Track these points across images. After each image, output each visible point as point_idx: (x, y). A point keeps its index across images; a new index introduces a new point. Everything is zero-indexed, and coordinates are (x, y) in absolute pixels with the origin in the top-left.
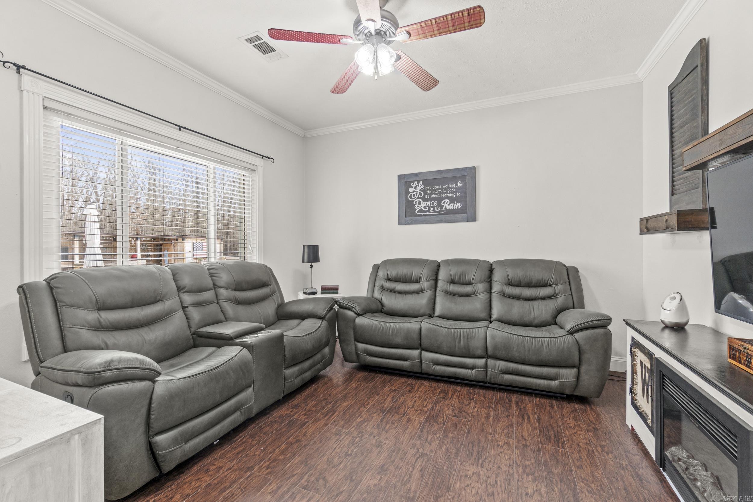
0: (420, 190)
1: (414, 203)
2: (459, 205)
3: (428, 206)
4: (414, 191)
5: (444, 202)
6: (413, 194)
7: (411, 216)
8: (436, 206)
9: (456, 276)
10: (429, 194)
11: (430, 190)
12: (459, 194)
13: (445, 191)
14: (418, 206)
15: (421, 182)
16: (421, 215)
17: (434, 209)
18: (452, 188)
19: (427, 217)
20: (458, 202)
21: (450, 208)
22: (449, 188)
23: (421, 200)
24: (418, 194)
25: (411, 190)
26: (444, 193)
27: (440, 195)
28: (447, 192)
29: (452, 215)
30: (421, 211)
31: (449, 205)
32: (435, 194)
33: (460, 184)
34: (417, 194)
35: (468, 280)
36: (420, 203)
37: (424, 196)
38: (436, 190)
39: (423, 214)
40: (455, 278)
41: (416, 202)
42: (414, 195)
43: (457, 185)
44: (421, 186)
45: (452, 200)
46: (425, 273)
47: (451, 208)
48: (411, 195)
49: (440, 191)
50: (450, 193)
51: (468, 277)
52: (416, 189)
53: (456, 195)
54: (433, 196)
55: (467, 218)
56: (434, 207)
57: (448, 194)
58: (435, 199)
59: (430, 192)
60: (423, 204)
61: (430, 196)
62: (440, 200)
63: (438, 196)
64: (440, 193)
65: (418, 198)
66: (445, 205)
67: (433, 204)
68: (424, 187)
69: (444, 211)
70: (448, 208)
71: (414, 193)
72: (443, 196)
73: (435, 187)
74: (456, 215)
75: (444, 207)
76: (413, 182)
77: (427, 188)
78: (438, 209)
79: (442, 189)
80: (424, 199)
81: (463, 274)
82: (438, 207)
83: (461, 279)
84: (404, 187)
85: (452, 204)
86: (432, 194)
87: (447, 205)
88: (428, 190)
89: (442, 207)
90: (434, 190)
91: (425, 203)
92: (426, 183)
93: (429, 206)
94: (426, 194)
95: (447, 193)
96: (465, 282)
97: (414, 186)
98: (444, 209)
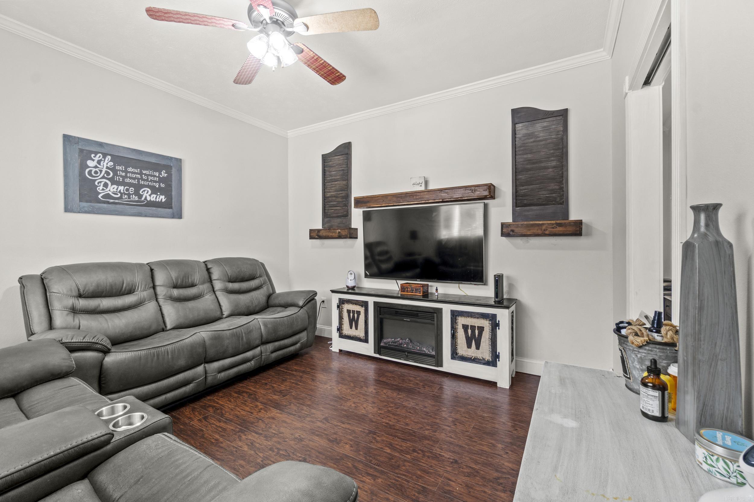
0: (107, 168)
1: (96, 183)
2: (162, 198)
3: (120, 192)
4: (96, 167)
5: (144, 191)
6: (94, 170)
7: (90, 201)
8: (132, 194)
9: (178, 279)
10: (121, 176)
11: (123, 171)
12: (163, 185)
13: (145, 177)
14: (103, 190)
15: (109, 157)
16: (108, 203)
17: (129, 198)
18: (155, 176)
19: (118, 206)
20: (161, 194)
21: (152, 200)
22: (152, 176)
23: (107, 181)
24: (103, 172)
25: (90, 163)
26: (144, 180)
27: (138, 182)
28: (148, 178)
29: (154, 208)
30: (107, 196)
31: (150, 195)
32: (131, 178)
33: (164, 174)
34: (101, 171)
35: (192, 282)
36: (106, 185)
37: (113, 176)
38: (133, 173)
39: (112, 201)
40: (178, 281)
41: (101, 182)
42: (96, 172)
43: (160, 174)
44: (107, 162)
45: (155, 191)
46: (139, 279)
47: (154, 199)
48: (91, 171)
49: (138, 176)
50: (151, 181)
51: (191, 278)
52: (100, 164)
53: (159, 185)
54: (127, 180)
55: (173, 214)
56: (129, 195)
57: (149, 182)
58: (130, 185)
59: (124, 174)
60: (112, 189)
61: (123, 180)
62: (138, 187)
63: (136, 182)
64: (138, 179)
65: (103, 177)
66: (145, 194)
67: (127, 190)
68: (114, 165)
69: (143, 201)
70: (148, 199)
71: (97, 169)
72: (142, 182)
73: (130, 169)
74: (160, 209)
75: (144, 197)
76: (96, 153)
77: (118, 168)
78: (136, 198)
79: (141, 174)
80: (113, 182)
81: (186, 276)
82: (135, 196)
83: (184, 281)
84: (77, 156)
85: (155, 196)
86: (126, 177)
87: (147, 195)
88: (120, 170)
89: (140, 196)
90: (130, 172)
91: (116, 187)
92: (116, 159)
93: (122, 191)
94: (117, 175)
95: (147, 180)
96: (188, 285)
97: (97, 159)
98: (143, 199)
